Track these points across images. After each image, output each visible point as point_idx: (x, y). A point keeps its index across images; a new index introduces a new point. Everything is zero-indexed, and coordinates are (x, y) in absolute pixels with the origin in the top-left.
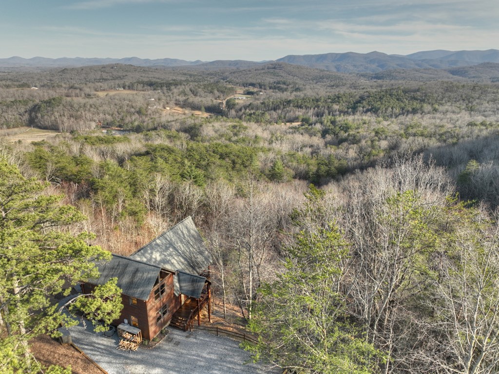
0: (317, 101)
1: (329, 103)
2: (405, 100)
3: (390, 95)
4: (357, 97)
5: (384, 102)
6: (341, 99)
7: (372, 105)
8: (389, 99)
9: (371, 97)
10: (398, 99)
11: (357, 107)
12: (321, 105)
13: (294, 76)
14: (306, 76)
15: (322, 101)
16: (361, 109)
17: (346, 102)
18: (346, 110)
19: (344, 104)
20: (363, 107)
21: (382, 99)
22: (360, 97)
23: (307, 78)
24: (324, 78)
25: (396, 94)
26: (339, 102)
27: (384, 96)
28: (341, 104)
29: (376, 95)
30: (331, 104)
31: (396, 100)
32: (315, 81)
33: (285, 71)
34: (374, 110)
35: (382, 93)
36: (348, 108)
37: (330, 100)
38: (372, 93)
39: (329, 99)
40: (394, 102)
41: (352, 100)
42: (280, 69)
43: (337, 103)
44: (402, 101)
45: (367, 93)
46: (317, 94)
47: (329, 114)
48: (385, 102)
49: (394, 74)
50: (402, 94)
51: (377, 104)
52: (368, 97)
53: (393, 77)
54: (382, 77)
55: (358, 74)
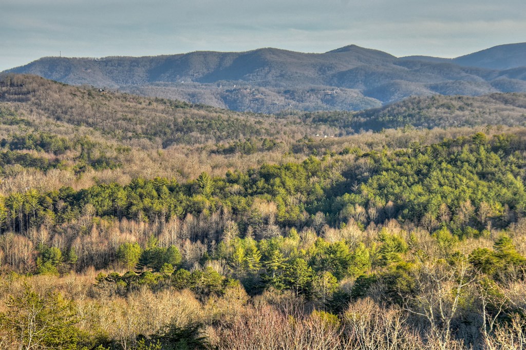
0: (190, 190)
1: (236, 198)
2: (510, 176)
3: (453, 162)
4: (336, 175)
5: (435, 186)
6: (277, 180)
7: (397, 197)
8: (450, 174)
9: (387, 170)
10: (483, 176)
11: (343, 205)
12: (208, 204)
13: (79, 124)
14: (124, 123)
15: (208, 189)
16: (360, 209)
17: (297, 190)
18: (304, 216)
19: (290, 199)
20: (366, 205)
21: (426, 175)
22: (344, 174)
23: (126, 130)
24: (190, 130)
25: (473, 159)
26: (273, 194)
27: (429, 166)
28: (279, 198)
29: (400, 164)
30: (243, 201)
31: (476, 177)
32: (159, 140)
33: (38, 105)
34: (406, 211)
35: (423, 158)
36: (311, 211)
37: (236, 187)
38: (385, 160)
39: (232, 182)
40: (472, 183)
41: (319, 185)
42: (20, 100)
43: (269, 197)
44: (500, 181)
45: (369, 161)
46: (182, 174)
47: (243, 234)
48: (441, 185)
49: (432, 112)
50: (495, 158)
51: (414, 194)
52: (375, 171)
53: (430, 123)
54: (393, 124)
55: (307, 116)
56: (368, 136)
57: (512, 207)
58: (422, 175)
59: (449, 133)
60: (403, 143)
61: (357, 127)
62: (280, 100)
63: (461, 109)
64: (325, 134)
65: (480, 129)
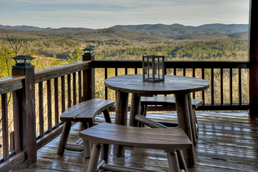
0: (145, 50)
1: (154, 52)
2: (209, 49)
3: (197, 46)
4: (174, 48)
5: (194, 51)
6: (162, 49)
7: (186, 52)
8: (197, 48)
9: (184, 47)
10: (203, 49)
11: (175, 54)
12: (148, 53)
13: (123, 37)
14: (131, 37)
15: (148, 50)
16: (179, 55)
17: (166, 50)
18: (167, 56)
19: (165, 52)
20: (180, 54)
21: (192, 48)
22: (175, 48)
23: (132, 39)
24: (144, 39)
25: (201, 46)
26: (161, 51)
27: (193, 47)
28: (162, 52)
29: (187, 46)
30: (155, 52)
31: (202, 49)
32: (138, 41)
33: (115, 34)
34: (188, 55)
35: (191, 45)
36: (169, 55)
37: (154, 50)
38: (184, 45)
39: (153, 49)
40: (201, 50)
41: (170, 50)
42: (112, 33)
43: (160, 52)
44: (207, 50)
45: (180, 45)
46: (143, 47)
48: (195, 50)
49: (192, 37)
50: (206, 45)
51: (190, 52)
52: (182, 47)
53: (192, 39)
54: (185, 38)
55: (167, 37)
56: (180, 41)
57: (209, 55)
58: (191, 48)
59: (196, 41)
60: (187, 42)
61: (177, 39)
62: (162, 34)
63: (198, 36)
64: (171, 40)
65: (202, 40)
